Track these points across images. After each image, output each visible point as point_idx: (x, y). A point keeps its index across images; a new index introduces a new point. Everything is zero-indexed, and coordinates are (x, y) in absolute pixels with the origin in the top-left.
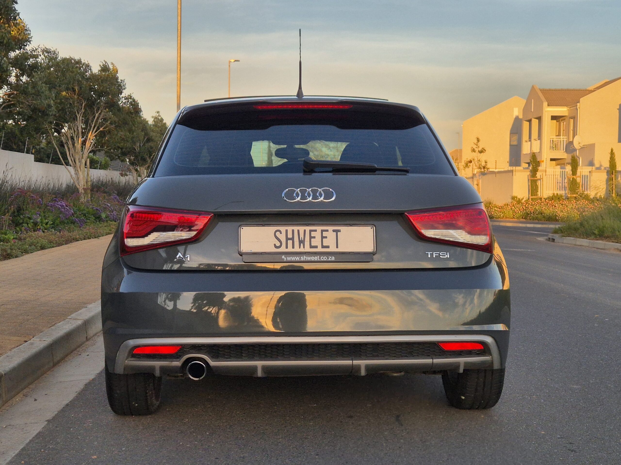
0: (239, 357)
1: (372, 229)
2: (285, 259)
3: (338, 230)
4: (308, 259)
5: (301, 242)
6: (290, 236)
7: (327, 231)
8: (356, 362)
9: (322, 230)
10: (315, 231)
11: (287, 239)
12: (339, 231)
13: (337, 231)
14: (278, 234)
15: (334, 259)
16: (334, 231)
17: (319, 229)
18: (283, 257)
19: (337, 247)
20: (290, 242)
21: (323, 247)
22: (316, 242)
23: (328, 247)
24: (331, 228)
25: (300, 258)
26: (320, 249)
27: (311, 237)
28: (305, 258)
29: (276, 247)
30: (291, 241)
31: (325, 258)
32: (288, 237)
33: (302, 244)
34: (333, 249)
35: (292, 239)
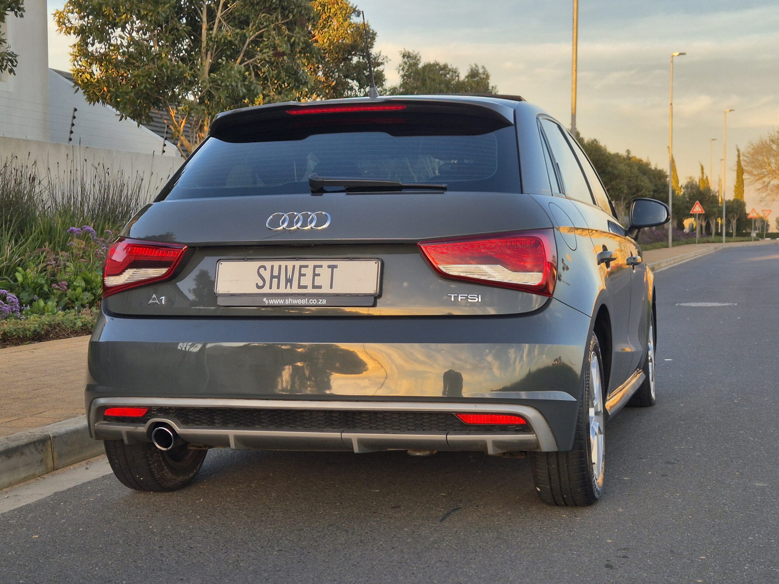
0: (211, 424)
1: (377, 264)
2: (267, 302)
3: (335, 265)
4: (294, 303)
5: (289, 281)
6: (276, 273)
7: (321, 266)
8: (346, 435)
9: (314, 266)
10: (307, 266)
11: (272, 277)
12: (336, 267)
13: (332, 267)
14: (262, 270)
15: (325, 303)
16: (329, 267)
17: (311, 264)
18: (265, 300)
19: (331, 288)
20: (275, 281)
21: (314, 287)
22: (306, 281)
23: (320, 287)
24: (325, 263)
25: (285, 302)
26: (310, 290)
27: (301, 275)
28: (291, 301)
29: (258, 287)
30: (277, 279)
31: (315, 302)
32: (274, 275)
33: (289, 283)
34: (326, 289)
35: (278, 277)
